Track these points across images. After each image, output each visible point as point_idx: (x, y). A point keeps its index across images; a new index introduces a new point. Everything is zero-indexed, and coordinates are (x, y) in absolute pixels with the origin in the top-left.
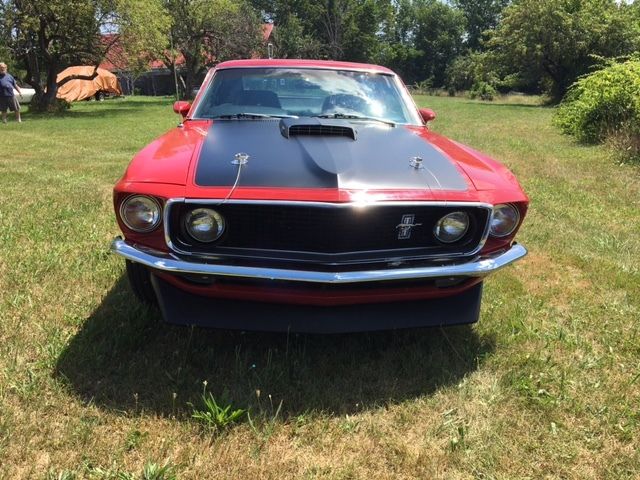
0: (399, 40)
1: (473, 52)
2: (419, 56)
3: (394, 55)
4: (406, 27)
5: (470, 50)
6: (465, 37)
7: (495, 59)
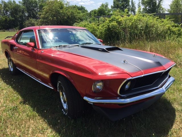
0: (5, 15)
1: (31, 18)
2: (13, 20)
3: (4, 19)
4: (7, 11)
5: (29, 18)
6: (27, 14)
7: (43, 21)
